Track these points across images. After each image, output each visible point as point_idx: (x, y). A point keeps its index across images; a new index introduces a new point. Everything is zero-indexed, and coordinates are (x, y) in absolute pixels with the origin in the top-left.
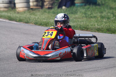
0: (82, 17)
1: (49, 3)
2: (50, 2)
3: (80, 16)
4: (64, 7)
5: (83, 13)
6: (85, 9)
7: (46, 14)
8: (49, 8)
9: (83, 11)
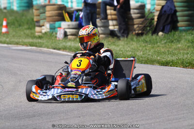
0: (187, 47)
1: (138, 27)
2: (140, 26)
3: (184, 46)
4: (161, 33)
5: (189, 41)
6: (193, 36)
7: (134, 43)
8: (138, 35)
9: (190, 37)
